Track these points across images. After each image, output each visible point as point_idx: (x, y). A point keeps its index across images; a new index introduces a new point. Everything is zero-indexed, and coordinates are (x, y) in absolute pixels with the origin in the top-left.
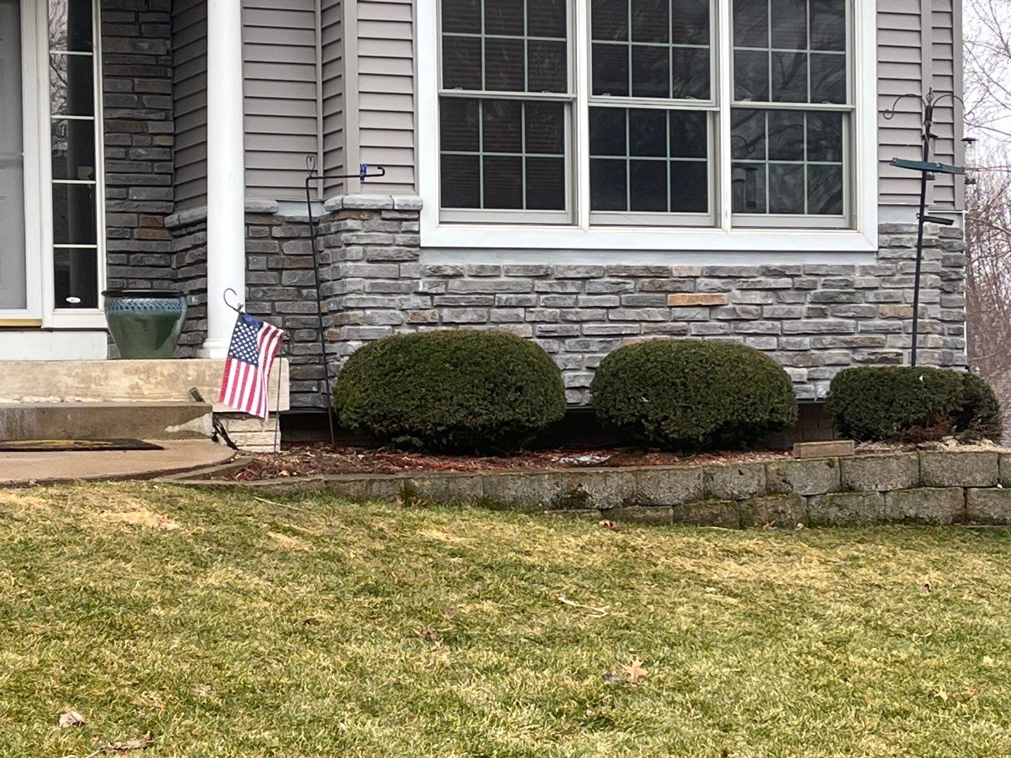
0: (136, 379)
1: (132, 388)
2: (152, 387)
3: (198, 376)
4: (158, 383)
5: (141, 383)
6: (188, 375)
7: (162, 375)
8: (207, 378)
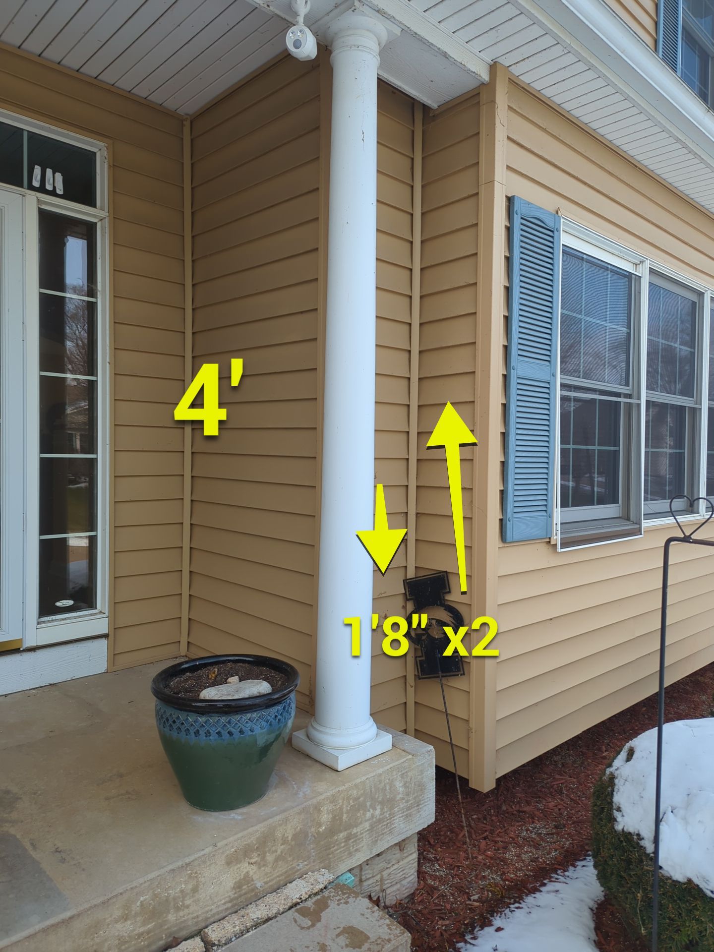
0: (245, 867)
1: (238, 886)
2: (268, 869)
3: (334, 818)
4: (276, 860)
5: (252, 870)
6: (320, 825)
7: (285, 841)
8: (345, 816)
